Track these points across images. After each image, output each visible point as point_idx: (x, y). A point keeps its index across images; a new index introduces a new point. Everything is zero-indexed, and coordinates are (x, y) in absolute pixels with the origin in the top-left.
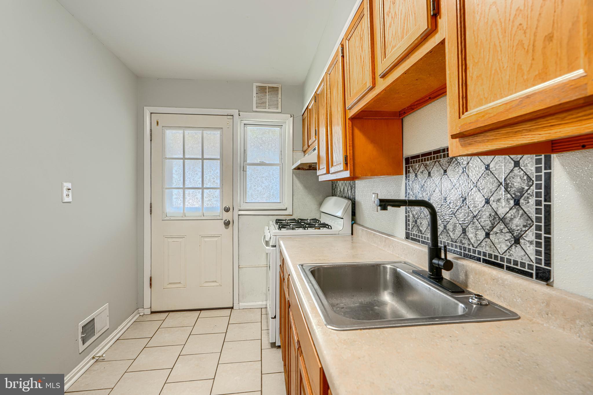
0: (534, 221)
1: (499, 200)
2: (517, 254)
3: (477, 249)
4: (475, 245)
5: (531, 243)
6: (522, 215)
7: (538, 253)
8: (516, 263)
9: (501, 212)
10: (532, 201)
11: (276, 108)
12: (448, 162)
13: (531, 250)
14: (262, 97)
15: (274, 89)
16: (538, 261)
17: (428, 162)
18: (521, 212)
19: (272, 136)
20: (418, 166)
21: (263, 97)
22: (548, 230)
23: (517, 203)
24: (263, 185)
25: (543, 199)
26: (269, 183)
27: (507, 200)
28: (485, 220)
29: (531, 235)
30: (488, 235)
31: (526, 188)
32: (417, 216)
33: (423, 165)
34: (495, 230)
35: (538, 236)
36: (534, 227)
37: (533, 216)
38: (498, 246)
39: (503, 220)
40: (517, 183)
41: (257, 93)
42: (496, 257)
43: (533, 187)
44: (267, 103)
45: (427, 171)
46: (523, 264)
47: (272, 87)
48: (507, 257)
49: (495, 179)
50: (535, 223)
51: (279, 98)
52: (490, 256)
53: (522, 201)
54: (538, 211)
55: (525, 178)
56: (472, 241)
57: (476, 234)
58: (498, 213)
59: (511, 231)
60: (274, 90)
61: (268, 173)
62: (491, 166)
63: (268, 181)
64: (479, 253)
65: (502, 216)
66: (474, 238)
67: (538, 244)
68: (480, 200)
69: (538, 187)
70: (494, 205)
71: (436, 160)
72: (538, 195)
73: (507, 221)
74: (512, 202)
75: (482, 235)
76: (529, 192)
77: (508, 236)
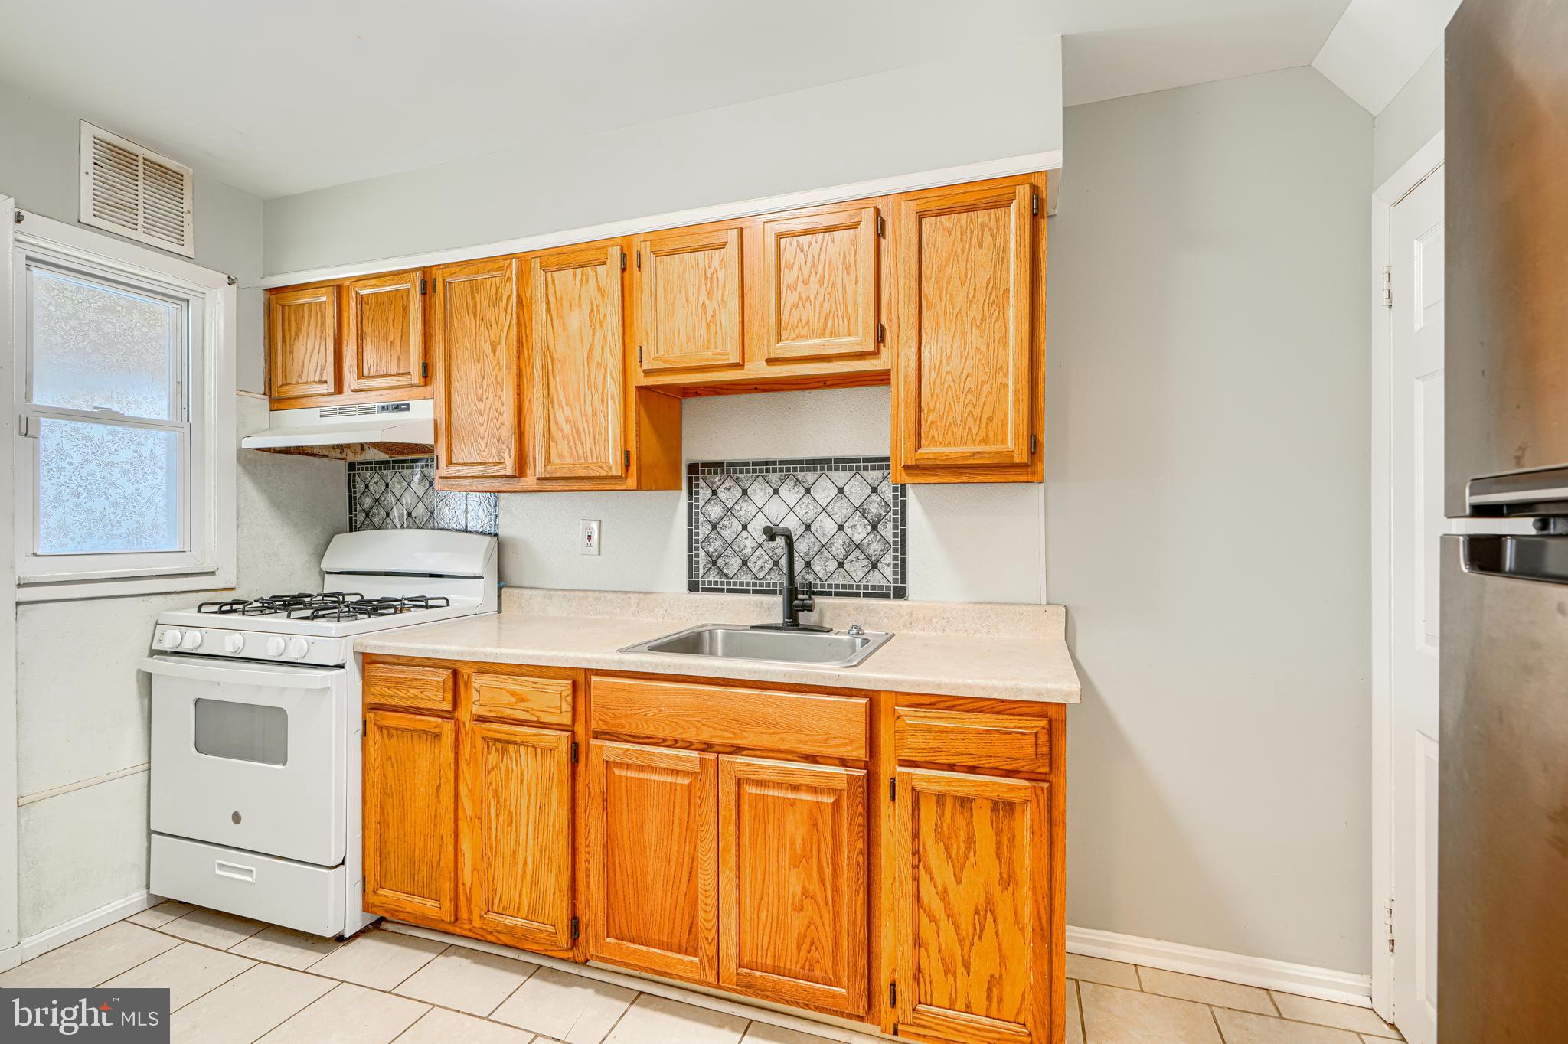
0: (892, 544)
1: (854, 526)
2: (875, 578)
3: (826, 583)
4: (824, 579)
5: (888, 565)
6: (880, 539)
7: (895, 573)
8: (873, 587)
9: (857, 538)
10: (890, 525)
11: (176, 241)
12: (781, 479)
13: (888, 572)
14: (119, 186)
15: (166, 173)
16: (896, 581)
17: (742, 476)
18: (879, 537)
19: (143, 326)
20: (718, 478)
21: (122, 184)
22: (904, 552)
23: (875, 528)
24: (112, 491)
25: (899, 524)
26: (136, 485)
27: (864, 525)
28: (838, 549)
29: (888, 558)
30: (841, 565)
31: (884, 514)
32: (716, 553)
33: (729, 478)
34: (850, 558)
35: (895, 558)
36: (891, 550)
37: (891, 539)
38: (853, 575)
39: (858, 546)
40: (875, 508)
41: (95, 164)
42: (851, 586)
43: (891, 513)
44: (141, 212)
45: (739, 488)
46: (881, 587)
47: (160, 166)
48: (864, 583)
49: (850, 503)
50: (892, 547)
51: (184, 210)
52: (844, 586)
53: (879, 526)
54: (895, 535)
55: (883, 504)
56: (820, 575)
57: (825, 566)
58: (854, 539)
59: (868, 557)
60: (167, 178)
61: (135, 451)
62: (845, 489)
63: (132, 477)
64: (830, 586)
65: (857, 543)
66: (823, 572)
67: (895, 565)
68: (830, 527)
69: (895, 513)
70: (849, 532)
71: (758, 474)
72: (895, 520)
73: (864, 547)
74: (869, 528)
75: (832, 565)
76: (886, 517)
77: (866, 562)
